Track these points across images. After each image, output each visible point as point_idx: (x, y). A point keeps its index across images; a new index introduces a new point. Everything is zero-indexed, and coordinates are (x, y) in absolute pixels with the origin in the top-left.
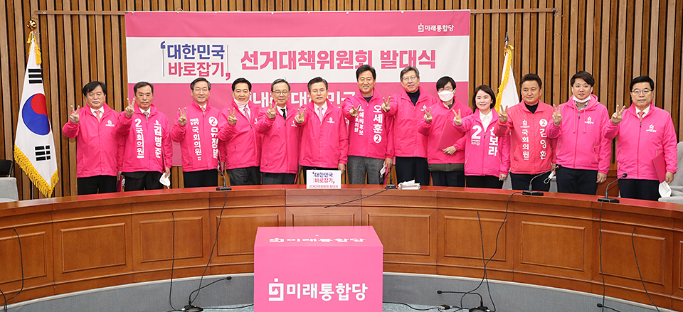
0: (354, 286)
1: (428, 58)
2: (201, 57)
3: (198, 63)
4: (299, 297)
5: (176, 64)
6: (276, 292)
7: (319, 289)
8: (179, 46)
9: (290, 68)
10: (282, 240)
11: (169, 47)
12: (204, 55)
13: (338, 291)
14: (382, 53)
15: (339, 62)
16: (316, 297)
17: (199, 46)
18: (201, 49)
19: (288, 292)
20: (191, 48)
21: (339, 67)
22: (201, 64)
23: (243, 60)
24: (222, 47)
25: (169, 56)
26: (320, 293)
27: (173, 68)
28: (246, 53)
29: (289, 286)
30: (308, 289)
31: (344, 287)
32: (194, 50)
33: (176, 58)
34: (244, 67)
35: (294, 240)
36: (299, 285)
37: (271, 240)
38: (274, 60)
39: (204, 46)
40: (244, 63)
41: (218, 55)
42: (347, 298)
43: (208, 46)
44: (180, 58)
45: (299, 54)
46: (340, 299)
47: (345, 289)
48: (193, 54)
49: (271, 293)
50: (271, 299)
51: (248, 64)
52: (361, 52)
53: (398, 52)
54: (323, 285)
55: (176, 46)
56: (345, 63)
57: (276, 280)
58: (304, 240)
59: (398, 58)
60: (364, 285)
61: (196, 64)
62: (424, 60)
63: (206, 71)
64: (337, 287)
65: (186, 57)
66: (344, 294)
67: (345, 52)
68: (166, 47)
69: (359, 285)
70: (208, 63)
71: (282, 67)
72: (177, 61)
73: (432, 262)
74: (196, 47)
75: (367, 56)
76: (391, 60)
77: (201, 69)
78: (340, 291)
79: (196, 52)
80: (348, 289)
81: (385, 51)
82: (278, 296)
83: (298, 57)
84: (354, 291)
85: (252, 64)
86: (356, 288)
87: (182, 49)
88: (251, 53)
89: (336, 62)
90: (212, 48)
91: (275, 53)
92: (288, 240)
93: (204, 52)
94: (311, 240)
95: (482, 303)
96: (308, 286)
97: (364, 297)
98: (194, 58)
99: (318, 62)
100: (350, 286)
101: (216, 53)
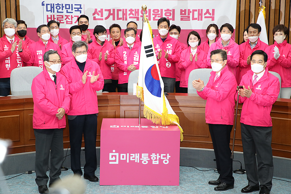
0: (162, 155)
1: (210, 14)
2: (67, 12)
3: (65, 16)
4: (128, 162)
5: (51, 16)
6: (114, 158)
7: (140, 157)
8: (53, 4)
9: (123, 20)
10: (118, 127)
11: (47, 5)
12: (69, 11)
13: (152, 158)
14: (181, 11)
15: (154, 16)
16: (138, 162)
17: (66, 5)
18: (68, 7)
19: (121, 159)
20: (61, 6)
21: (154, 19)
22: (67, 16)
23: (94, 14)
24: (80, 5)
25: (47, 11)
26: (141, 159)
27: (49, 18)
28: (96, 10)
29: (122, 155)
30: (134, 157)
31: (156, 156)
32: (63, 7)
33: (51, 12)
34: (95, 19)
35: (125, 126)
36: (128, 154)
37: (111, 126)
38: (113, 14)
39: (69, 5)
40: (94, 16)
41: (78, 11)
42: (157, 162)
43: (72, 5)
44: (54, 12)
45: (129, 10)
46: (153, 163)
47: (156, 157)
48: (62, 10)
49: (111, 159)
50: (110, 163)
51: (97, 16)
52: (168, 10)
53: (191, 10)
54: (143, 154)
55: (51, 4)
56: (158, 17)
57: (114, 151)
58: (131, 127)
59: (191, 14)
60: (168, 154)
61: (64, 16)
62: (208, 15)
63: (70, 20)
64: (151, 156)
65: (58, 12)
66: (156, 160)
67: (158, 10)
68: (45, 5)
69: (165, 155)
70: (72, 16)
71: (118, 19)
72: (52, 14)
73: (210, 141)
74: (64, 5)
75: (172, 12)
76: (187, 15)
77: (67, 20)
78: (154, 158)
79: (64, 8)
80: (158, 157)
81: (183, 10)
82: (115, 161)
83: (128, 12)
84: (162, 158)
85: (99, 17)
86: (164, 157)
87: (55, 6)
88: (99, 9)
89: (152, 16)
90: (74, 6)
91: (114, 10)
92: (121, 126)
93: (69, 8)
94: (136, 127)
95: (241, 167)
96: (134, 155)
97: (168, 162)
98: (63, 12)
99: (141, 16)
100: (160, 155)
101: (77, 9)
